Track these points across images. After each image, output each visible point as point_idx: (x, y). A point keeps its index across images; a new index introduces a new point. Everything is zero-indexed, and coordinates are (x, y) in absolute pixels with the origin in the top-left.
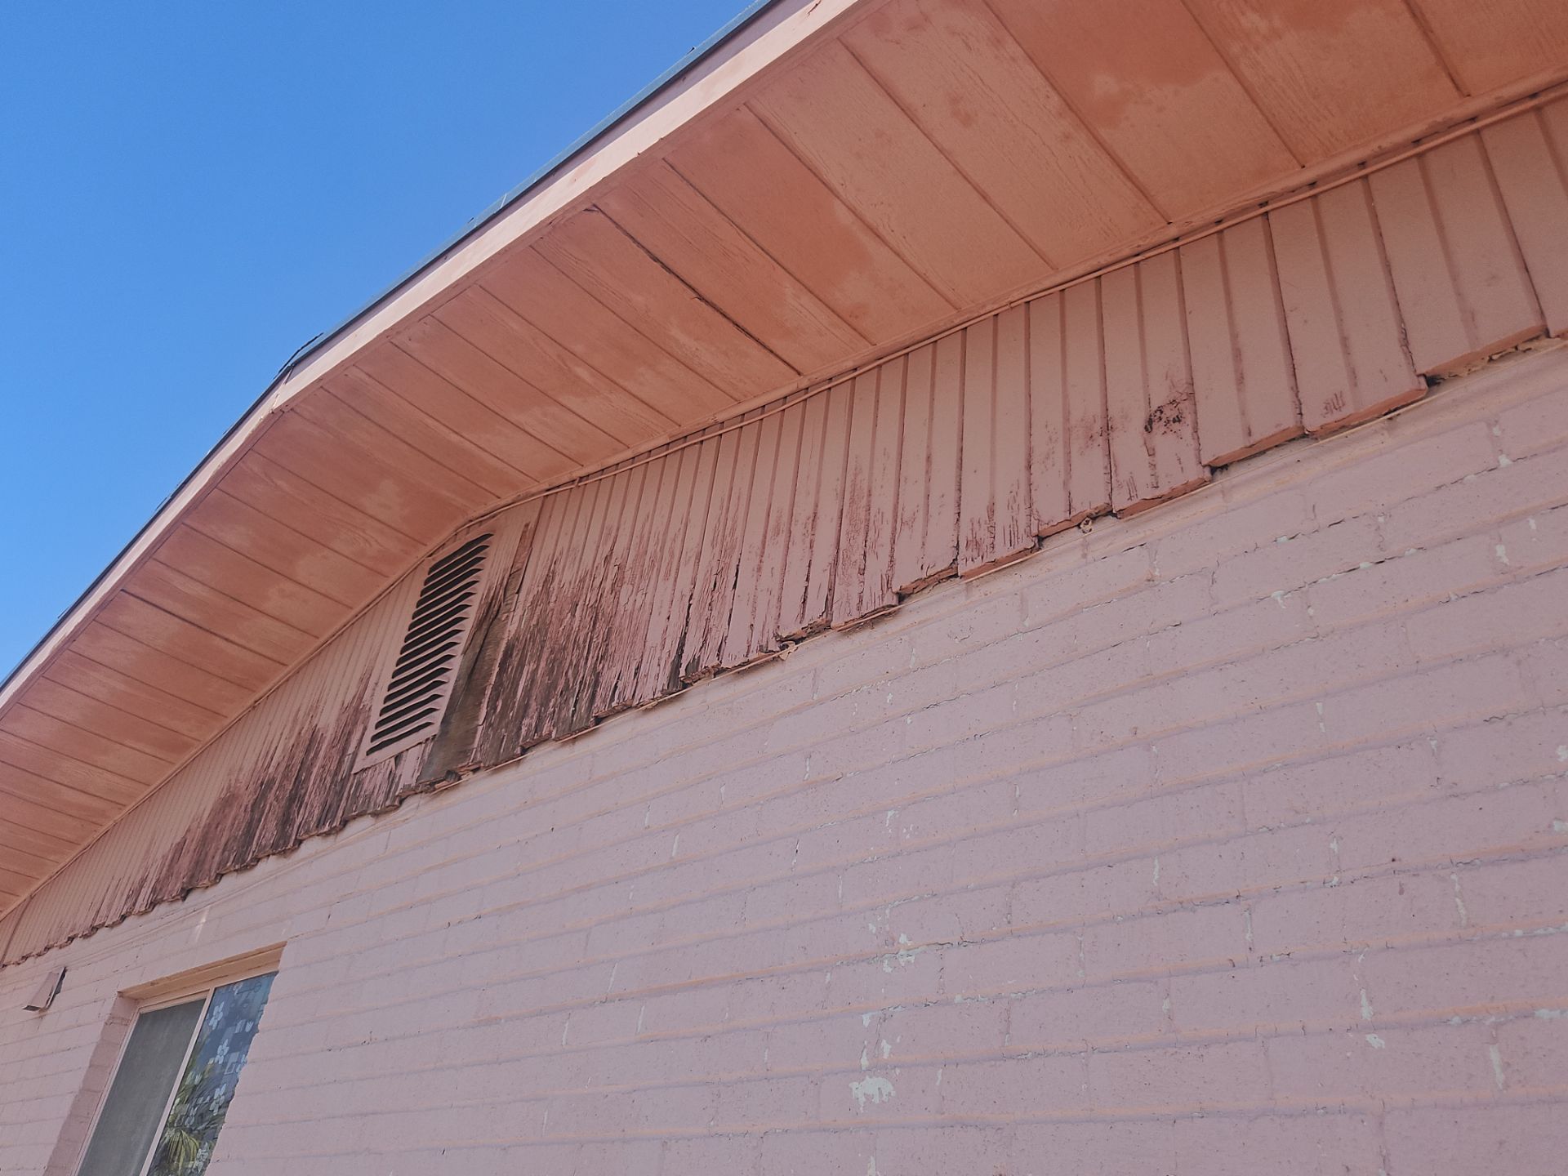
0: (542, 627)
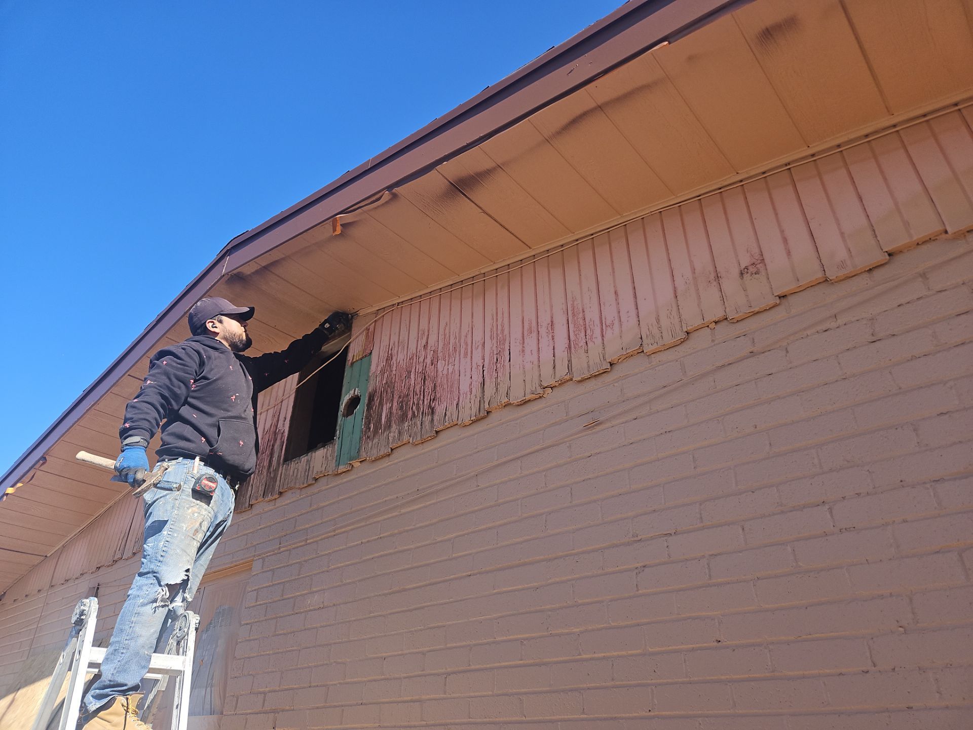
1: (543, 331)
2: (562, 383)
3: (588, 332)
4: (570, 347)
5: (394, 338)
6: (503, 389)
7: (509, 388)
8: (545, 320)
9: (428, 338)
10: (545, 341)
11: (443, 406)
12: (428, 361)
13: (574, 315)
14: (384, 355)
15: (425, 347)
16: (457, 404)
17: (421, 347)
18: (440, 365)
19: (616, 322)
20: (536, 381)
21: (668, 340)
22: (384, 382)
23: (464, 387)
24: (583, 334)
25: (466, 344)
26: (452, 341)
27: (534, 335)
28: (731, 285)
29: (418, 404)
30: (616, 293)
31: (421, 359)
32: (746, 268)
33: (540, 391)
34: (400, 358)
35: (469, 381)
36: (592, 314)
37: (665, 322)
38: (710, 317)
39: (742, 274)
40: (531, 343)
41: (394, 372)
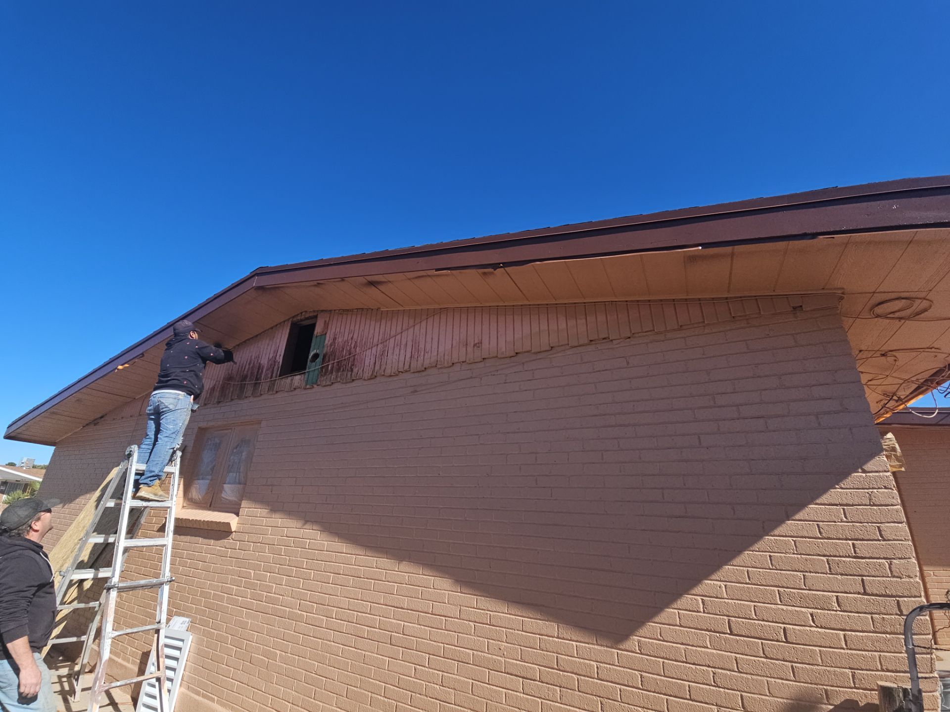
0: (334, 352)
1: (402, 346)
2: (406, 371)
3: (419, 353)
4: (411, 357)
5: (338, 330)
6: (383, 368)
7: (385, 368)
8: (404, 342)
9: (353, 334)
10: (402, 351)
11: (357, 369)
12: (353, 346)
13: (415, 343)
14: (332, 337)
15: (352, 338)
16: (363, 370)
17: (350, 338)
18: (358, 349)
19: (430, 352)
20: (396, 368)
21: (446, 365)
22: (331, 350)
23: (367, 363)
24: (417, 353)
25: (370, 342)
26: (364, 340)
27: (399, 347)
28: (470, 349)
29: (346, 365)
30: (432, 338)
31: (350, 344)
32: (476, 344)
33: (397, 373)
34: (340, 340)
35: (369, 360)
36: (422, 346)
37: (446, 357)
38: (461, 360)
39: (474, 346)
40: (397, 351)
41: (336, 347)
